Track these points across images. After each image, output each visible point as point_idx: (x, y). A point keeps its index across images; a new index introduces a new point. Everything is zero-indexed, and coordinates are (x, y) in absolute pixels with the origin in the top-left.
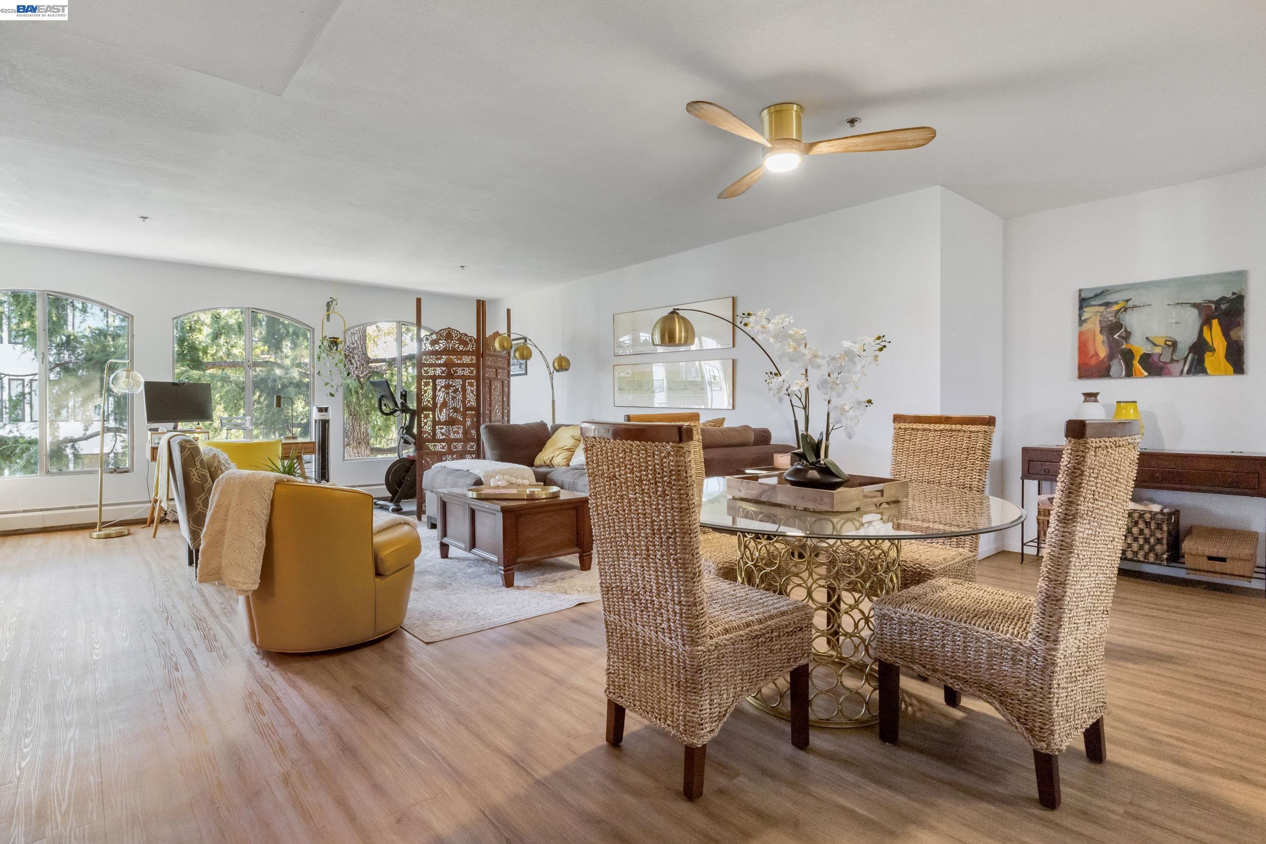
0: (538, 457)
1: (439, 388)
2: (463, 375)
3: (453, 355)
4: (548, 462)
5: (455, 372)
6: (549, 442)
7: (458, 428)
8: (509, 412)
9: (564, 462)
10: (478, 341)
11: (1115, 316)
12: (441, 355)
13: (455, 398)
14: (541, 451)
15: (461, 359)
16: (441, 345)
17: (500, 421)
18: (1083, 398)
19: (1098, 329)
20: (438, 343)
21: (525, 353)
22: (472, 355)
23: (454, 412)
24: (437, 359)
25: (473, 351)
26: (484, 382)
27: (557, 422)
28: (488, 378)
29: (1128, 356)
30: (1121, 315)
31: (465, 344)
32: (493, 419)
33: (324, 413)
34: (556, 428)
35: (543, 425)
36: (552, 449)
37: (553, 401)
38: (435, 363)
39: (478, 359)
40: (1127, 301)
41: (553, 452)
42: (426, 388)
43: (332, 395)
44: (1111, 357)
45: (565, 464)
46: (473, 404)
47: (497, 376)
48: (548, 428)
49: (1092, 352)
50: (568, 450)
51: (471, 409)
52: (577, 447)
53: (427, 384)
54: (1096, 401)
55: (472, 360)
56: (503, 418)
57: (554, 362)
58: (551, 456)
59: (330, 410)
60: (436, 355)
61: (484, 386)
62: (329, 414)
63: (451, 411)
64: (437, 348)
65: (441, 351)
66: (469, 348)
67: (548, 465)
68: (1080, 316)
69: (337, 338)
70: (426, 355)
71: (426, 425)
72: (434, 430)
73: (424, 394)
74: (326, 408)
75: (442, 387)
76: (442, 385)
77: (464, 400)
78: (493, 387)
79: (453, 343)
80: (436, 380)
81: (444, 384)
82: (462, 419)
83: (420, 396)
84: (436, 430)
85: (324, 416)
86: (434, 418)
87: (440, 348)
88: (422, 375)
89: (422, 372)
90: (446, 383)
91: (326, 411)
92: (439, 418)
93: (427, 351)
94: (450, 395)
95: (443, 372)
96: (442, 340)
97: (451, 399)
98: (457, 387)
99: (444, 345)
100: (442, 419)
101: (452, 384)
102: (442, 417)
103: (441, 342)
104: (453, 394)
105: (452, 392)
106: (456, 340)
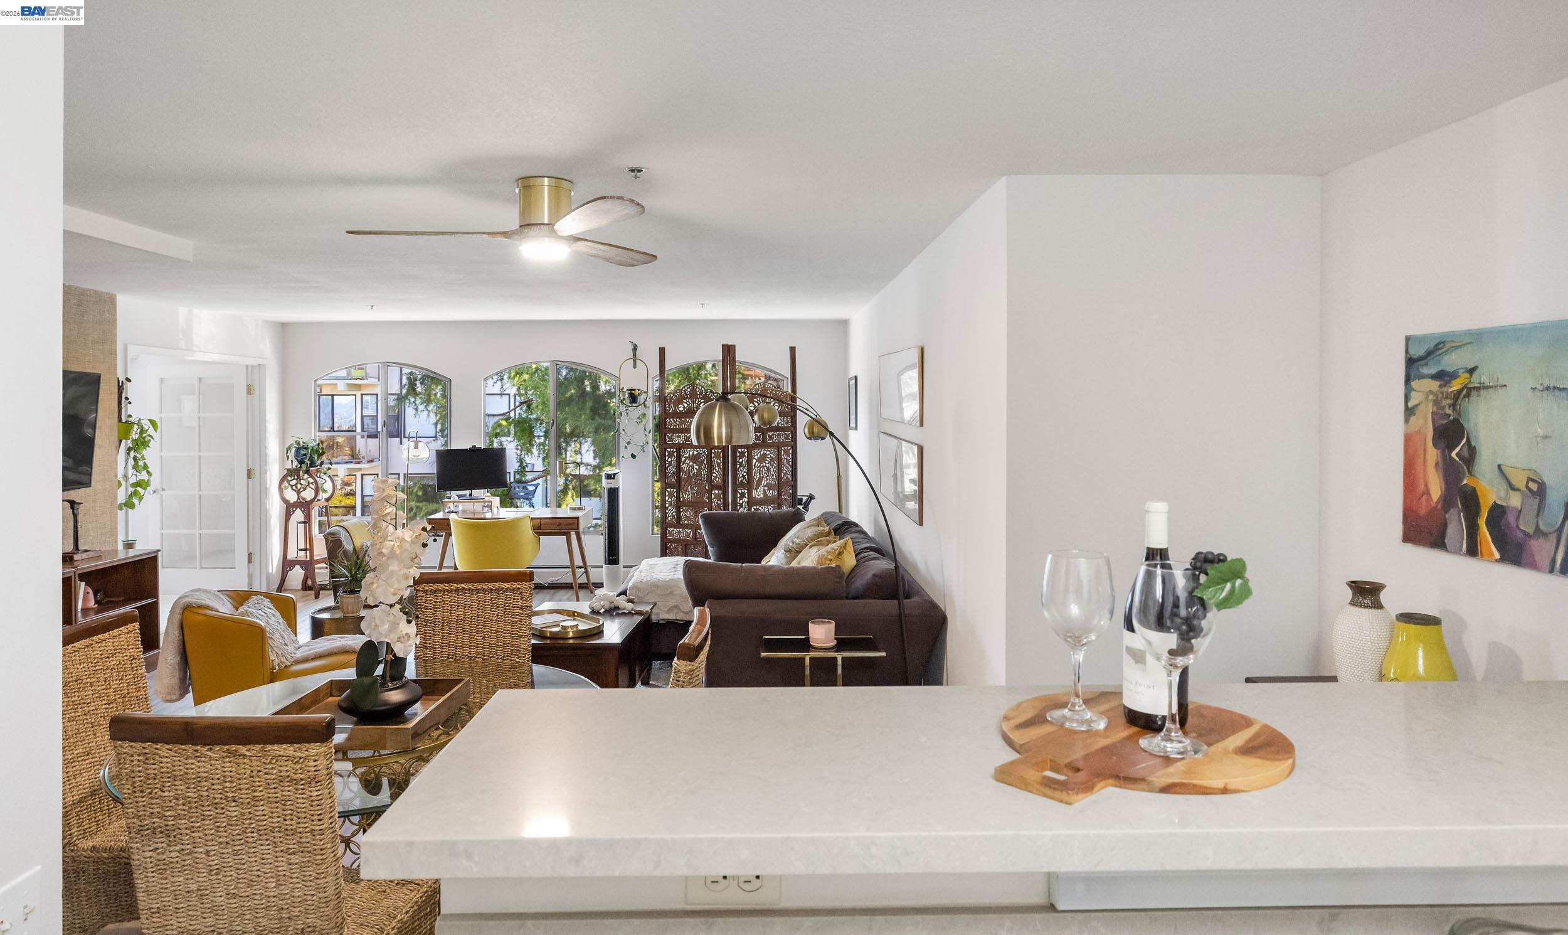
1: (683, 459)
11: (1453, 406)
12: (685, 418)
13: (700, 472)
16: (686, 405)
18: (1349, 594)
19: (1430, 434)
20: (682, 403)
21: (766, 415)
23: (699, 491)
24: (681, 423)
26: (734, 452)
29: (1470, 501)
30: (1463, 404)
33: (612, 480)
37: (839, 478)
38: (679, 428)
40: (1471, 371)
42: (669, 460)
43: (633, 456)
44: (1447, 502)
46: (720, 480)
49: (1422, 488)
51: (717, 487)
53: (671, 455)
54: (1378, 605)
59: (621, 475)
60: (680, 418)
61: (735, 459)
63: (697, 489)
64: (681, 409)
65: (686, 412)
68: (1407, 398)
69: (634, 390)
70: (670, 418)
71: (670, 505)
72: (678, 513)
73: (668, 467)
74: (615, 475)
75: (686, 458)
76: (687, 455)
77: (710, 476)
78: (756, 457)
79: (698, 402)
80: (680, 449)
81: (689, 454)
82: (707, 501)
83: (663, 469)
84: (680, 512)
85: (612, 484)
86: (678, 498)
87: (684, 408)
88: (666, 443)
89: (665, 439)
90: (691, 453)
91: (614, 478)
92: (684, 498)
93: (671, 414)
94: (695, 469)
95: (687, 440)
96: (686, 399)
97: (695, 474)
98: (702, 459)
99: (688, 405)
100: (687, 499)
101: (697, 455)
102: (687, 496)
103: (685, 401)
104: (697, 467)
105: (696, 465)
106: (702, 399)
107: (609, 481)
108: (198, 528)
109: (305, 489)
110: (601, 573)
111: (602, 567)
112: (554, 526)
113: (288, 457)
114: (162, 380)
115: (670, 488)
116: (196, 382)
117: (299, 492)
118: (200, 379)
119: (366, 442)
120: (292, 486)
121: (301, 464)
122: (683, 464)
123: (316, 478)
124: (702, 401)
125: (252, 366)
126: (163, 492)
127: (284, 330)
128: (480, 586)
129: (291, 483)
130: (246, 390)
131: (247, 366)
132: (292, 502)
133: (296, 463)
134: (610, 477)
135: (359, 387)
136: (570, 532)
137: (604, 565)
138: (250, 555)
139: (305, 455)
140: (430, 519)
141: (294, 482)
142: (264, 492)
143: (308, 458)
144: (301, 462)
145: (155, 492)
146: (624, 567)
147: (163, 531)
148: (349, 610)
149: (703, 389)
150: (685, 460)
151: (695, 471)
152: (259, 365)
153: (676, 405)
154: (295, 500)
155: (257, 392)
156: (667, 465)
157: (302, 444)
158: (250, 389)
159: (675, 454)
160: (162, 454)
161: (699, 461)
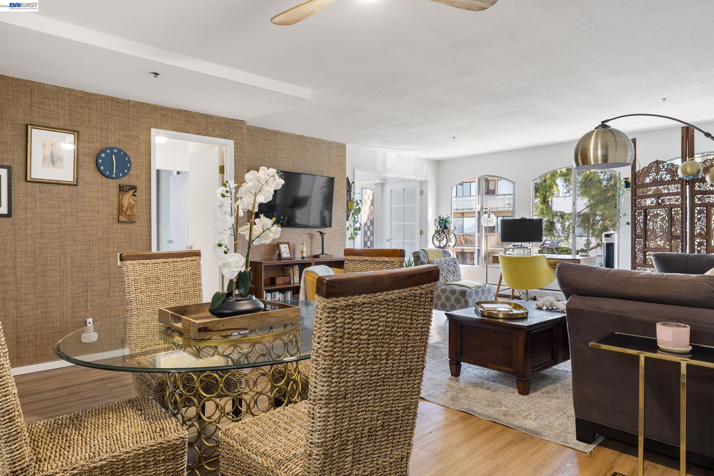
2: (670, 204)
3: (661, 185)
5: (663, 202)
13: (662, 226)
15: (667, 189)
22: (678, 184)
23: (661, 240)
24: (648, 191)
25: (678, 179)
26: (692, 210)
28: (701, 205)
31: (672, 173)
38: (646, 195)
39: (683, 188)
42: (638, 218)
43: (628, 224)
46: (679, 232)
51: (676, 237)
53: (640, 214)
55: (678, 188)
60: (647, 187)
61: (692, 215)
63: (659, 239)
64: (648, 181)
65: (651, 183)
66: (676, 177)
70: (639, 188)
71: (639, 251)
72: (645, 256)
74: (611, 235)
75: (651, 216)
76: (652, 214)
77: (670, 228)
79: (661, 174)
80: (646, 210)
81: (654, 214)
82: (667, 246)
83: (634, 226)
84: (646, 255)
85: (609, 240)
86: (645, 245)
87: (650, 180)
88: (636, 206)
89: (636, 204)
90: (655, 212)
91: (610, 237)
92: (649, 245)
93: (640, 185)
94: (658, 224)
95: (652, 203)
96: (651, 173)
97: (659, 227)
98: (664, 216)
99: (653, 177)
100: (652, 246)
101: (660, 213)
102: (651, 244)
103: (650, 174)
104: (660, 223)
105: (659, 221)
106: (664, 171)
107: (607, 238)
109: (442, 240)
113: (435, 224)
114: (391, 191)
115: (639, 238)
116: (402, 191)
117: (440, 242)
118: (403, 189)
121: (441, 228)
122: (649, 221)
124: (664, 173)
125: (423, 182)
126: (392, 241)
127: (438, 163)
128: (376, 259)
129: (437, 237)
130: (420, 193)
131: (420, 181)
133: (439, 228)
134: (607, 236)
139: (442, 223)
140: (494, 257)
142: (426, 241)
143: (444, 225)
145: (388, 241)
149: (665, 164)
150: (650, 218)
151: (659, 225)
152: (426, 181)
153: (644, 178)
154: (439, 245)
155: (424, 193)
156: (637, 222)
157: (441, 218)
158: (422, 193)
159: (643, 214)
160: (391, 224)
161: (661, 218)
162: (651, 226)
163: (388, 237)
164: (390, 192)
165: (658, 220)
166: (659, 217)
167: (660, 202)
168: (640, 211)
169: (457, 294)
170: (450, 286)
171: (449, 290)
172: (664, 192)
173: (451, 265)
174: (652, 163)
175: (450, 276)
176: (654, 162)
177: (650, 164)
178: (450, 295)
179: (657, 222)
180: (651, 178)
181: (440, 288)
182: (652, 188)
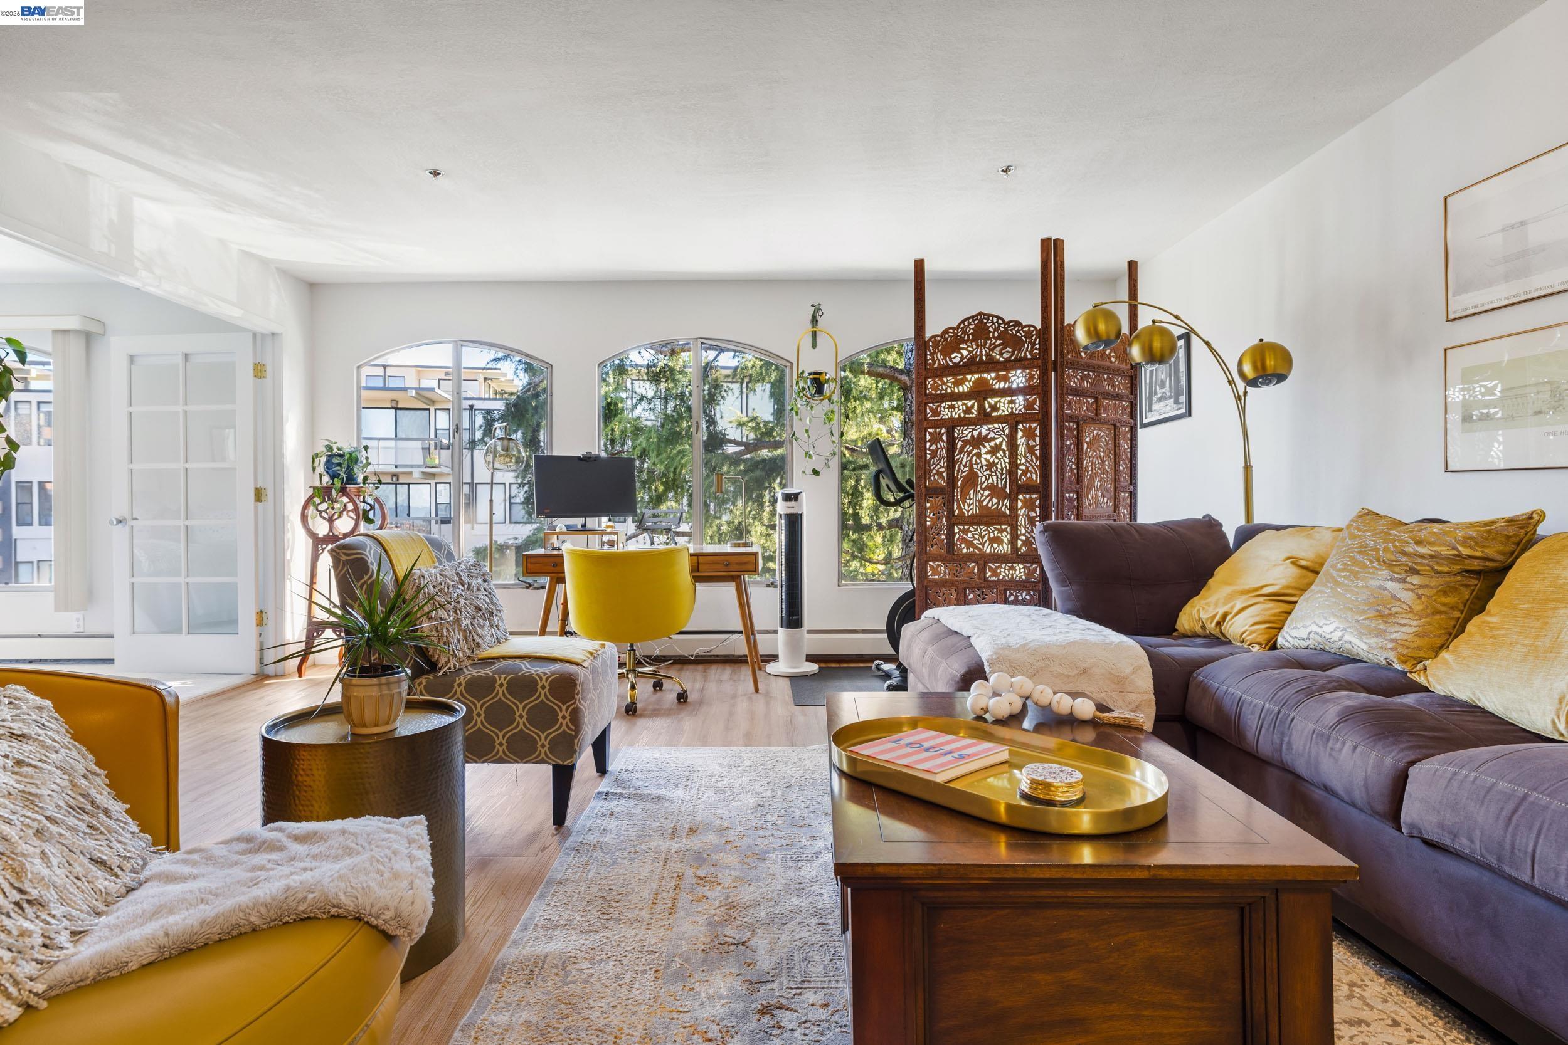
0: (1187, 609)
1: (960, 444)
2: (1012, 414)
3: (989, 371)
4: (1211, 627)
5: (995, 408)
6: (1221, 572)
7: (1001, 531)
8: (1133, 495)
9: (1259, 633)
10: (1043, 333)
12: (964, 374)
13: (994, 464)
14: (1198, 593)
15: (1006, 379)
17: (1109, 518)
20: (959, 350)
21: (1157, 345)
22: (1031, 368)
23: (991, 496)
24: (957, 383)
25: (1034, 358)
26: (1061, 427)
27: (1258, 520)
28: (1071, 419)
31: (1017, 343)
32: (1087, 510)
33: (793, 503)
34: (1247, 534)
35: (1210, 527)
36: (1228, 590)
37: (1248, 469)
38: (953, 393)
39: (1044, 377)
41: (1231, 597)
42: (933, 447)
43: (816, 472)
45: (1262, 639)
46: (1035, 477)
47: (1097, 414)
48: (1223, 536)
50: (1275, 597)
51: (1028, 488)
52: (1303, 590)
53: (936, 439)
55: (1032, 377)
56: (1116, 507)
57: (1240, 363)
58: (1221, 611)
59: (803, 497)
60: (954, 375)
61: (1061, 438)
62: (801, 506)
63: (987, 493)
64: (957, 360)
65: (965, 365)
66: (1026, 352)
67: (1210, 636)
69: (820, 374)
70: (933, 377)
71: (935, 525)
72: (950, 535)
73: (930, 459)
74: (797, 495)
75: (966, 442)
76: (968, 438)
77: (1012, 470)
78: (1088, 440)
79: (991, 345)
80: (953, 428)
81: (972, 436)
82: (1008, 512)
83: (922, 464)
84: (954, 534)
85: (793, 509)
86: (950, 510)
87: (962, 358)
88: (926, 419)
89: (926, 414)
90: (975, 433)
91: (796, 500)
92: (961, 510)
93: (935, 369)
94: (983, 460)
95: (968, 410)
96: (966, 342)
97: (985, 468)
98: (998, 441)
99: (970, 352)
100: (968, 511)
101: (988, 435)
102: (966, 507)
103: (964, 346)
104: (988, 457)
105: (987, 453)
106: (996, 339)
107: (789, 504)
108: (183, 572)
109: (340, 516)
110: (780, 640)
111: (776, 632)
112: (720, 567)
113: (314, 469)
114: (132, 359)
115: (935, 495)
116: (180, 360)
117: (331, 520)
118: (186, 356)
119: (440, 528)
120: (321, 512)
121: (333, 479)
122: (960, 453)
123: (358, 502)
124: (998, 342)
125: (263, 336)
126: (134, 523)
127: (312, 291)
129: (320, 508)
130: (252, 371)
131: (255, 333)
132: (321, 536)
133: (326, 479)
134: (789, 498)
135: (433, 475)
136: (740, 576)
137: (780, 630)
138: (260, 614)
139: (339, 465)
140: (529, 557)
141: (324, 506)
142: (279, 522)
143: (344, 470)
144: (333, 477)
145: (120, 522)
146: (809, 632)
147: (133, 580)
148: (367, 719)
149: (1000, 321)
150: (963, 447)
151: (984, 462)
152: (273, 334)
153: (946, 354)
154: (326, 533)
155: (269, 374)
156: (928, 456)
157: (335, 451)
158: (259, 371)
159: (944, 438)
160: (132, 466)
161: (991, 447)
162: (965, 466)
163: (121, 508)
164: (125, 363)
165: (983, 450)
166: (986, 444)
167: (989, 410)
168: (938, 430)
169: (543, 693)
170: (502, 664)
171: (503, 679)
172: (997, 387)
173: (478, 589)
174: (968, 319)
175: (482, 627)
176: (972, 317)
177: (963, 322)
178: (511, 701)
179: (979, 455)
180: (965, 353)
181: (461, 679)
182: (969, 377)
